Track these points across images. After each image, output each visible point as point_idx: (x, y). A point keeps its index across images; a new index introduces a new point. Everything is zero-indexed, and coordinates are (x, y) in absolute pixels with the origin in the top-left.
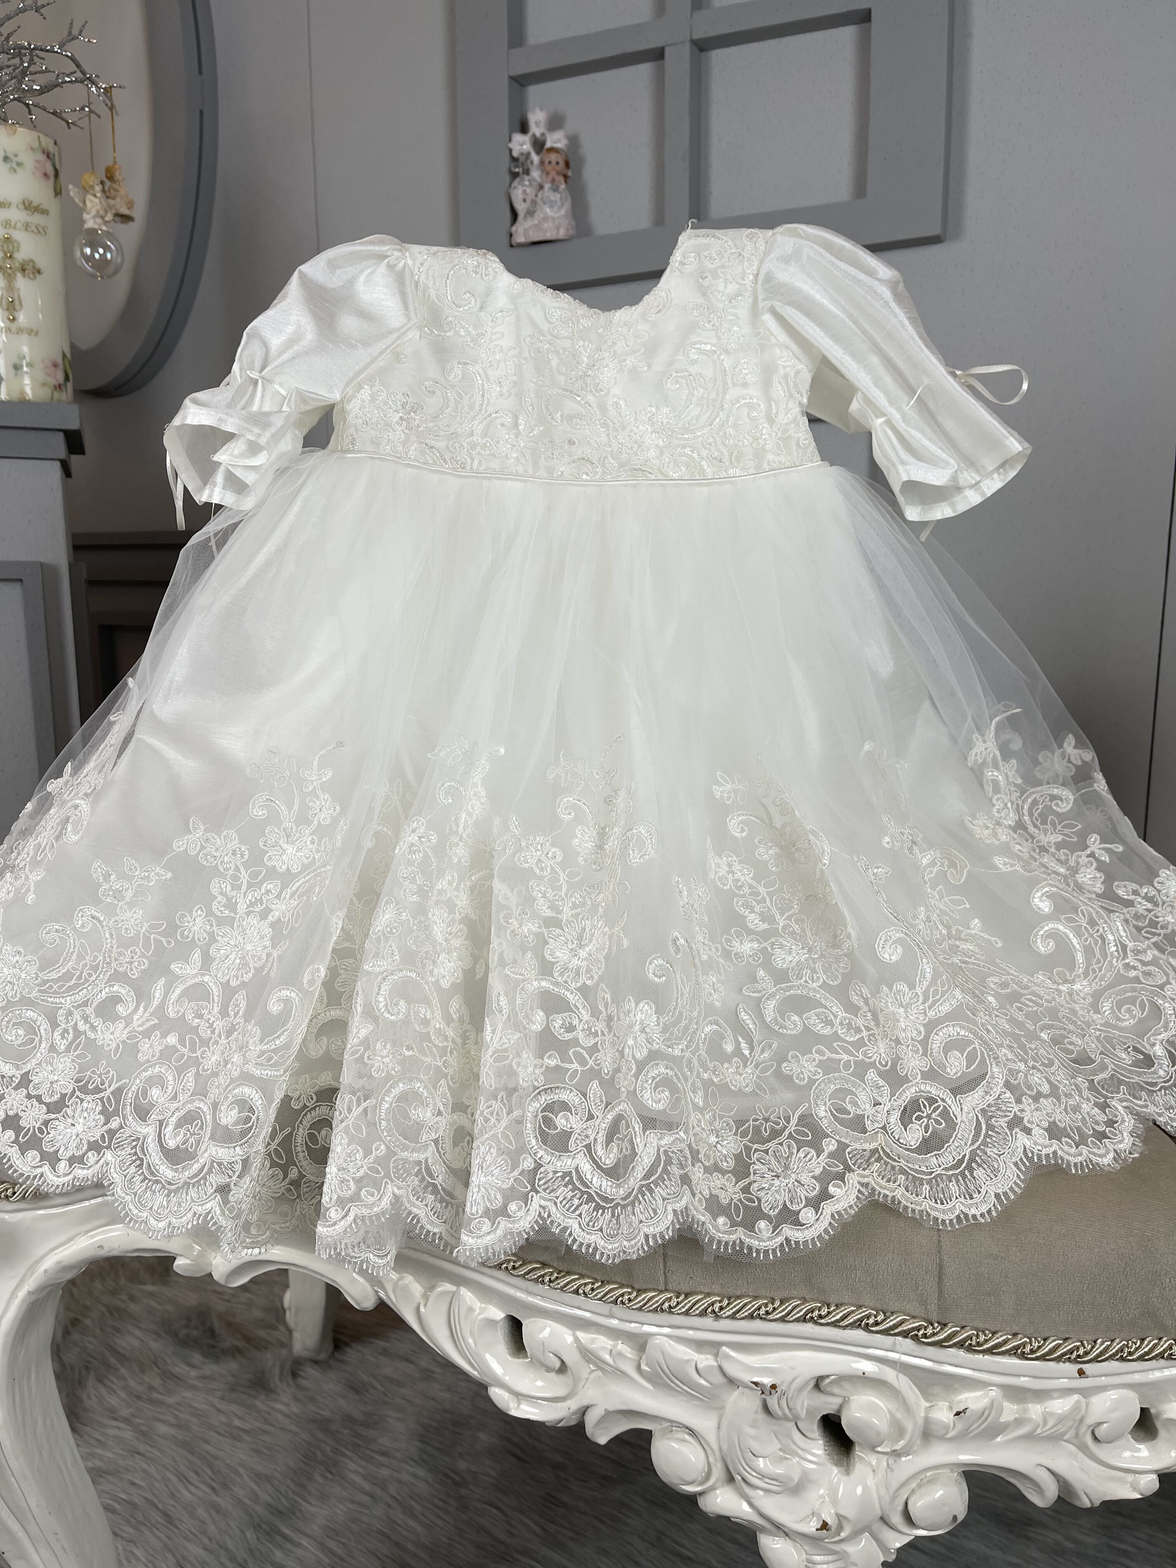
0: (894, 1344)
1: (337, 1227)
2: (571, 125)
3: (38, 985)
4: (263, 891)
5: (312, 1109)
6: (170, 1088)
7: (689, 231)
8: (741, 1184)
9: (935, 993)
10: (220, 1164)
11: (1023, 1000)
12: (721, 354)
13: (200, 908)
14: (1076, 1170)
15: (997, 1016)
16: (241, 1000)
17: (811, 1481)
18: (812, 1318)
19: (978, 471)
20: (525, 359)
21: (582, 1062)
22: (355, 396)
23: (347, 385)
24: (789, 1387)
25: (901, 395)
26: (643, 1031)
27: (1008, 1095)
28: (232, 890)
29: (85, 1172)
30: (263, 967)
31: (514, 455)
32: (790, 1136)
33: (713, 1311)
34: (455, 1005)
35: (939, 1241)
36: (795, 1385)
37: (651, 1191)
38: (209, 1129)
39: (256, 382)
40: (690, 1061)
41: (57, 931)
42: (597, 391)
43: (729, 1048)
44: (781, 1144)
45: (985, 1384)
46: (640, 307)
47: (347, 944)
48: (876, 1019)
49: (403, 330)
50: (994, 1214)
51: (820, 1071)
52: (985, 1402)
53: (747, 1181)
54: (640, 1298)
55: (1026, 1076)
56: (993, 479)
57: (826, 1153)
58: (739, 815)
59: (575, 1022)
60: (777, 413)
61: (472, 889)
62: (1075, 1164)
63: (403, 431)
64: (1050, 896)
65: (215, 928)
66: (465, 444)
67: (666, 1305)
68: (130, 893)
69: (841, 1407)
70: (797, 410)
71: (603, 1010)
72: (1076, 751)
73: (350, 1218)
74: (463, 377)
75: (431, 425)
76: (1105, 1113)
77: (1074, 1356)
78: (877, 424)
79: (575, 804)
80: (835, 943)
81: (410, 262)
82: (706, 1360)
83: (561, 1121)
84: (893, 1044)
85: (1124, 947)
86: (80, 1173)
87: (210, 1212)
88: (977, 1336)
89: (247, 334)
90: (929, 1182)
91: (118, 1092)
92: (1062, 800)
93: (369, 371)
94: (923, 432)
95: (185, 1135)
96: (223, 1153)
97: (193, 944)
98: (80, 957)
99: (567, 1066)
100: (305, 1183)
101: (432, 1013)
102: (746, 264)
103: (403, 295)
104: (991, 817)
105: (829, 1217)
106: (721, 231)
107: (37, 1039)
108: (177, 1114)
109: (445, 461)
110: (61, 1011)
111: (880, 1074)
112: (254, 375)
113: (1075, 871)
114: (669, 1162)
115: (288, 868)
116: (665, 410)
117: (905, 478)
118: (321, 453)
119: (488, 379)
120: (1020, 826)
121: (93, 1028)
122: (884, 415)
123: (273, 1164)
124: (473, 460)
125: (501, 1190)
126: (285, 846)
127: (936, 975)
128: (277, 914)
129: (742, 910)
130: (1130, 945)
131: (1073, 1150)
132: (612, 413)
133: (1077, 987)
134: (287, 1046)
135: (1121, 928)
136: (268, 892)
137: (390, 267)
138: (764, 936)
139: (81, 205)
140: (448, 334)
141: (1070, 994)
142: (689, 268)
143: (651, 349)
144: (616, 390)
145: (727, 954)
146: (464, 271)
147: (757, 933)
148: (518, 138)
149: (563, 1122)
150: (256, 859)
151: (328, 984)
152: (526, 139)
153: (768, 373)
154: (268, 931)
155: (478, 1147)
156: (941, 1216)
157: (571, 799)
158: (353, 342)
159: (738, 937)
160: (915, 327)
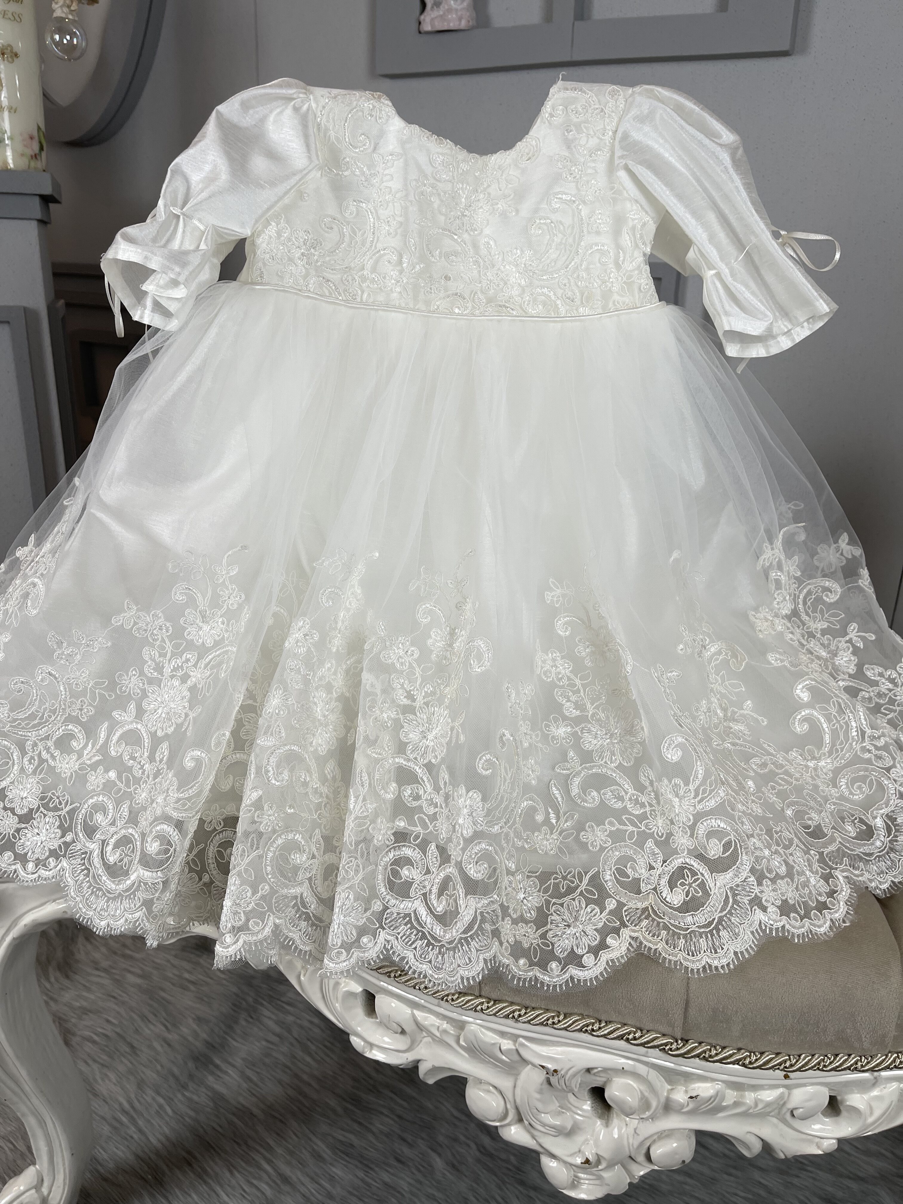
0: (647, 1052)
1: (230, 949)
3: (9, 722)
4: (184, 659)
5: (220, 832)
6: (110, 814)
7: (560, 83)
8: (540, 932)
9: (704, 792)
10: (146, 884)
11: (777, 779)
12: (579, 204)
13: (135, 669)
14: (799, 940)
15: (753, 801)
16: (164, 750)
17: (579, 1129)
18: (586, 1030)
19: (790, 321)
20: (411, 202)
21: (425, 826)
22: (264, 232)
23: (257, 221)
24: (567, 1072)
25: (730, 248)
26: (471, 815)
27: (752, 879)
28: (160, 656)
29: (47, 873)
30: (182, 724)
31: (398, 289)
32: (581, 894)
33: (514, 1017)
34: (331, 767)
35: (688, 983)
36: (570, 1072)
37: (468, 944)
38: (138, 853)
39: (178, 217)
40: (507, 835)
41: (22, 682)
42: (472, 230)
43: (540, 818)
44: (574, 899)
45: (713, 1080)
46: (513, 153)
47: (250, 702)
48: (657, 798)
49: (305, 172)
50: (732, 966)
51: (609, 840)
52: (711, 1092)
53: (545, 929)
54: (460, 1000)
55: (769, 861)
56: (803, 327)
57: (607, 910)
58: (565, 617)
59: (421, 792)
60: (624, 260)
61: (347, 672)
62: (798, 936)
63: (304, 266)
64: (810, 689)
65: (146, 686)
66: (356, 278)
67: (479, 1007)
68: (79, 657)
69: (605, 1083)
70: (641, 259)
71: (442, 787)
72: (849, 547)
73: (240, 943)
74: (357, 214)
75: (328, 259)
76: (828, 884)
77: (782, 1067)
78: (709, 275)
79: (431, 610)
80: (630, 731)
81: (314, 105)
82: (507, 1044)
83: (405, 872)
84: (669, 823)
85: (863, 733)
86: (43, 873)
87: (138, 920)
88: (710, 1050)
89: (171, 170)
90: (685, 936)
91: (72, 813)
92: (831, 592)
93: (276, 208)
94: (747, 286)
95: (121, 855)
96: (147, 875)
97: (129, 698)
98: (42, 703)
99: (413, 828)
100: (214, 887)
101: (311, 776)
102: (607, 120)
103: (306, 137)
104: (771, 610)
105: (605, 963)
106: (588, 85)
107: (11, 763)
108: (115, 837)
109: (339, 294)
110: (29, 743)
111: (657, 843)
112: (177, 211)
113: (834, 654)
114: (483, 920)
115: (203, 642)
116: (528, 253)
117: (727, 328)
118: (233, 284)
119: (378, 218)
120: (795, 613)
121: (53, 758)
122: (715, 268)
123: (191, 870)
124: (363, 292)
125: (356, 927)
126: (201, 624)
127: (707, 774)
128: (194, 679)
129: (560, 699)
130: (869, 731)
131: (798, 924)
132: (484, 252)
133: (822, 763)
134: (199, 794)
135: (862, 717)
136: (188, 660)
137: (296, 109)
138: (577, 721)
140: (346, 173)
141: (815, 769)
142: (556, 121)
143: (520, 195)
144: (487, 231)
145: (545, 738)
146: (360, 114)
147: (571, 719)
149: (406, 872)
150: (178, 633)
151: (235, 733)
153: (619, 221)
154: (187, 694)
155: (340, 893)
156: (691, 965)
157: (428, 606)
158: (262, 183)
159: (555, 722)
160: (749, 193)
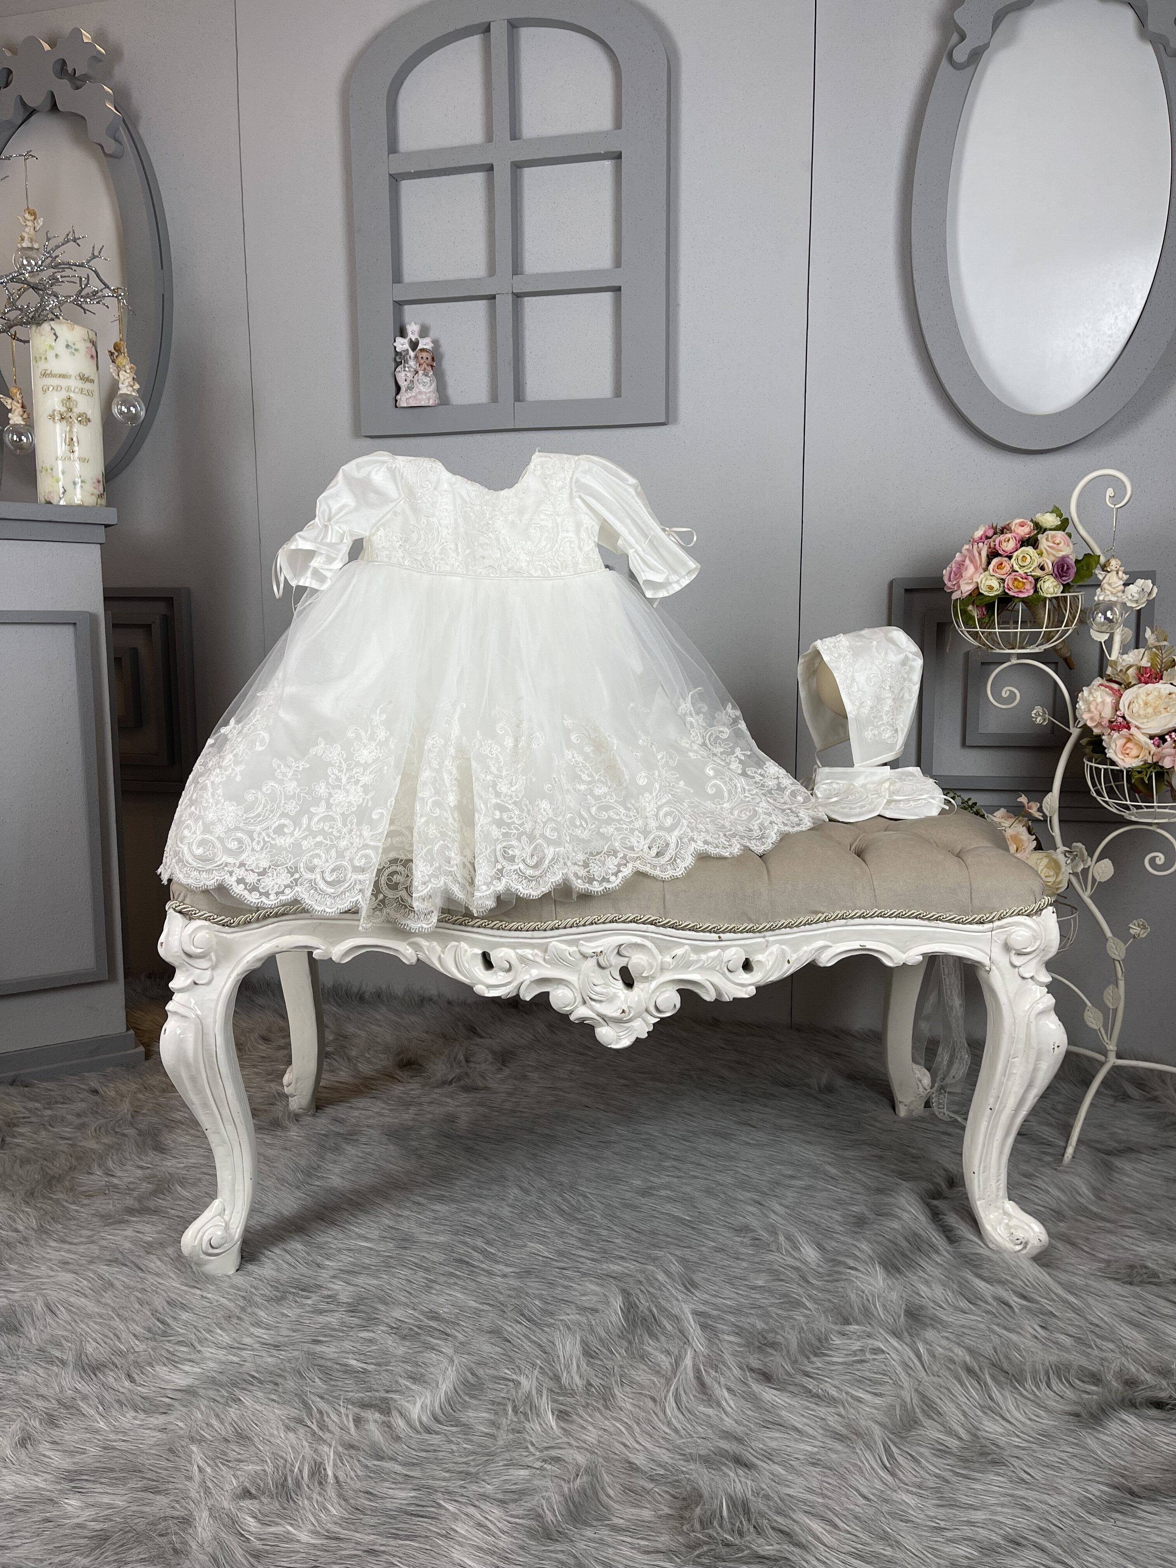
0: (647, 928)
1: (423, 892)
2: (434, 333)
3: (243, 821)
4: (355, 772)
5: (388, 867)
6: (323, 858)
8: (586, 870)
10: (359, 881)
12: (555, 516)
13: (324, 781)
16: (354, 818)
17: (617, 997)
18: (615, 920)
19: (677, 576)
20: (459, 516)
21: (518, 829)
22: (376, 534)
23: (370, 529)
24: (607, 953)
25: (641, 539)
27: (689, 830)
28: (339, 772)
29: (286, 897)
30: (362, 804)
31: (457, 564)
32: (604, 853)
33: (574, 926)
36: (610, 952)
37: (553, 867)
38: (350, 870)
39: (327, 526)
40: (563, 825)
41: (253, 794)
42: (494, 531)
45: (682, 944)
46: (513, 489)
48: (637, 811)
49: (397, 501)
50: (684, 874)
52: (683, 952)
53: (588, 868)
54: (545, 925)
56: (685, 579)
57: (619, 858)
58: (576, 734)
59: (513, 815)
60: (584, 545)
62: (714, 854)
63: (401, 552)
64: (714, 769)
65: (331, 790)
66: (431, 558)
67: (556, 926)
68: (291, 774)
69: (628, 962)
70: (593, 544)
71: (525, 808)
72: (732, 710)
73: (429, 888)
74: (428, 524)
75: (414, 548)
76: (729, 842)
77: (716, 930)
78: (631, 552)
79: (504, 727)
80: (620, 783)
81: (398, 465)
82: (572, 948)
84: (644, 819)
86: (283, 898)
87: (358, 900)
88: (679, 922)
90: (659, 866)
91: (295, 863)
92: (724, 733)
93: (382, 521)
94: (653, 558)
95: (337, 874)
97: (321, 798)
98: (265, 806)
99: (511, 831)
100: (387, 900)
101: (448, 815)
102: (566, 472)
103: (395, 482)
104: (689, 739)
106: (553, 454)
108: (330, 867)
109: (423, 567)
110: (255, 833)
111: (640, 831)
112: (326, 523)
113: (729, 764)
114: (559, 857)
115: (366, 761)
116: (529, 543)
117: (644, 578)
119: (440, 525)
120: (704, 744)
121: (273, 839)
122: (634, 548)
124: (436, 566)
125: (489, 875)
126: (364, 751)
127: (661, 788)
128: (364, 782)
131: (713, 850)
132: (503, 543)
133: (724, 806)
135: (743, 781)
136: (357, 773)
137: (388, 468)
138: (589, 783)
139: (117, 377)
140: (419, 502)
142: (537, 472)
143: (521, 512)
144: (504, 532)
145: (575, 789)
146: (425, 470)
148: (399, 340)
149: (512, 851)
150: (350, 757)
152: (406, 341)
153: (578, 526)
154: (359, 789)
155: (479, 860)
158: (373, 505)
160: (646, 509)
